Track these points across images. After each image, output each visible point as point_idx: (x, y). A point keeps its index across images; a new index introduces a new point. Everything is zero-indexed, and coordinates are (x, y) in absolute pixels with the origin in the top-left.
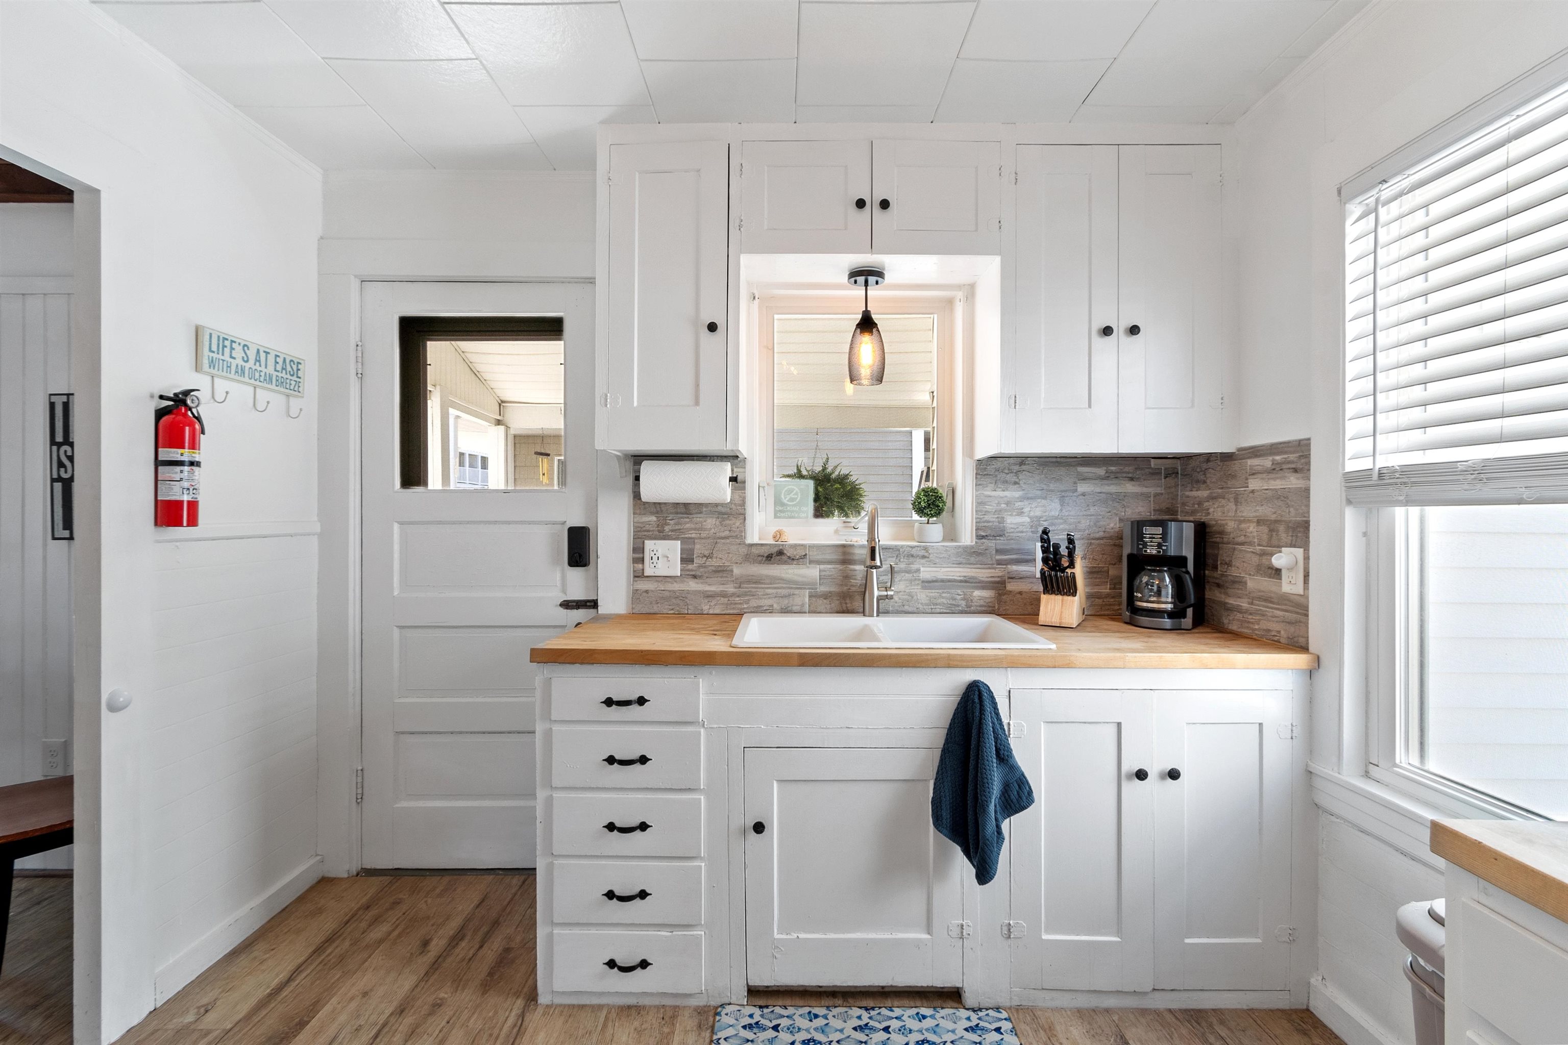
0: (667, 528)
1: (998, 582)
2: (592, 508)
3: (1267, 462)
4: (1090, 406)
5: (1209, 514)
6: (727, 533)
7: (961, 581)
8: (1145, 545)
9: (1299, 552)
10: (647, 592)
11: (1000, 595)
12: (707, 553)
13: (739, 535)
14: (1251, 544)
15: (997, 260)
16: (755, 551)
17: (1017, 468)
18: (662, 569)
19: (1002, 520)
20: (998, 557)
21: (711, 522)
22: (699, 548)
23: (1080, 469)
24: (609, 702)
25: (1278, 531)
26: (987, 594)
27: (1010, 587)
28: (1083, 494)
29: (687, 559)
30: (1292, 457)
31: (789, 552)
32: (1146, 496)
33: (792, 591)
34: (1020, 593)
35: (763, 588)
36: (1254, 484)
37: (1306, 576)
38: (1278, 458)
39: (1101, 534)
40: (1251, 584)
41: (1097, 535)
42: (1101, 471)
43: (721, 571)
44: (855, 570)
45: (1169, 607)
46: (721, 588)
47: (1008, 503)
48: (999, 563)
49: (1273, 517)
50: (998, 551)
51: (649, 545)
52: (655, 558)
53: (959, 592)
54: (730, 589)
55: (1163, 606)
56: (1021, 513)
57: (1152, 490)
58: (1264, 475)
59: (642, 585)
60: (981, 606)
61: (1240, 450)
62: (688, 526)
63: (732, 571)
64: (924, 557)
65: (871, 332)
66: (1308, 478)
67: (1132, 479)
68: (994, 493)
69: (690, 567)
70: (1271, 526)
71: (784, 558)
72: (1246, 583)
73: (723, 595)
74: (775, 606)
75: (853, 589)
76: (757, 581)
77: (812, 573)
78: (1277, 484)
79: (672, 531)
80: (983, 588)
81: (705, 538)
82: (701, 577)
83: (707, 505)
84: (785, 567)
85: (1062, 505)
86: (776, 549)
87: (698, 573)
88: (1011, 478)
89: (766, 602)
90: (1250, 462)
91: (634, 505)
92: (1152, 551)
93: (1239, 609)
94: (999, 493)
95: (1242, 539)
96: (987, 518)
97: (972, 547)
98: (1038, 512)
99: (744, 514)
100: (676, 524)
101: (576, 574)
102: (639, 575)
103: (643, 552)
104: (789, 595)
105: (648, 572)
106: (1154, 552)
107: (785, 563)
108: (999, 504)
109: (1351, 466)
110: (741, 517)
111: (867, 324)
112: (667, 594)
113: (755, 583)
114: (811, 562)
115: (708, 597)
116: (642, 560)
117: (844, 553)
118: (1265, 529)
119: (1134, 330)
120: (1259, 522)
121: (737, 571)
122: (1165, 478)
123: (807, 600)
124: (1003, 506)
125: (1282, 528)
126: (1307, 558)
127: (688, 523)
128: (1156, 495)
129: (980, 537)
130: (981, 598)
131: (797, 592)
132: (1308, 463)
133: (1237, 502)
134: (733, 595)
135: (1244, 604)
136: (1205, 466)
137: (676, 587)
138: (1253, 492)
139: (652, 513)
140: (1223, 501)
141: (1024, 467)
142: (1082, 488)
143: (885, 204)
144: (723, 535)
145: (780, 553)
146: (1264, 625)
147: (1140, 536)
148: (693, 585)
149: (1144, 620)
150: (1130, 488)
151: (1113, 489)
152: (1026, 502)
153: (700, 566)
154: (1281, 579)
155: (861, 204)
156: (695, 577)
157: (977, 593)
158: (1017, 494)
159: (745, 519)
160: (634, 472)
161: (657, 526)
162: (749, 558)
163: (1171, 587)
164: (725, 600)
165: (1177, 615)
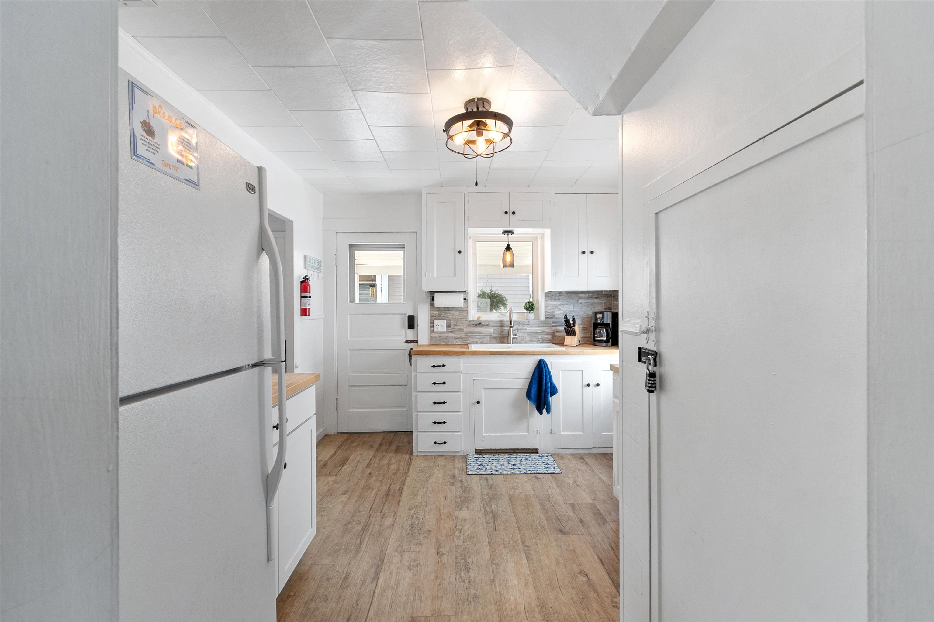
0: (441, 316)
1: (552, 333)
2: (416, 309)
4: (579, 276)
6: (462, 317)
7: (540, 333)
8: (597, 320)
10: (435, 337)
11: (553, 337)
12: (455, 324)
13: (466, 318)
15: (549, 230)
16: (472, 323)
17: (559, 294)
18: (440, 330)
19: (554, 312)
20: (553, 324)
21: (456, 313)
22: (452, 322)
23: (580, 295)
24: (434, 366)
26: (549, 337)
27: (557, 334)
28: (581, 303)
29: (448, 326)
31: (483, 323)
32: (602, 304)
33: (484, 336)
34: (560, 336)
35: (474, 335)
39: (587, 316)
41: (585, 317)
42: (587, 295)
43: (460, 330)
44: (505, 329)
45: (605, 339)
46: (460, 336)
47: (556, 306)
48: (553, 326)
50: (553, 322)
51: (436, 321)
52: (438, 325)
53: (540, 336)
54: (463, 336)
55: (603, 339)
56: (560, 310)
57: (603, 302)
59: (434, 335)
60: (547, 341)
62: (448, 315)
63: (464, 330)
64: (528, 325)
65: (510, 251)
67: (597, 298)
68: (551, 303)
69: (450, 329)
71: (481, 325)
73: (461, 338)
74: (478, 341)
75: (504, 335)
76: (472, 333)
77: (490, 330)
79: (443, 316)
80: (548, 335)
81: (454, 319)
82: (453, 332)
83: (455, 308)
84: (481, 328)
85: (574, 307)
86: (478, 322)
87: (452, 331)
88: (557, 298)
89: (475, 340)
91: (430, 308)
92: (599, 321)
94: (553, 303)
96: (549, 311)
97: (544, 321)
98: (566, 309)
99: (467, 311)
100: (444, 314)
101: (410, 331)
102: (432, 332)
103: (434, 324)
104: (483, 338)
105: (435, 331)
107: (481, 327)
108: (553, 307)
111: (508, 248)
112: (442, 338)
114: (490, 326)
115: (456, 338)
116: (433, 326)
117: (501, 324)
119: (592, 252)
121: (465, 330)
122: (608, 297)
123: (489, 339)
124: (554, 307)
127: (448, 314)
128: (605, 303)
129: (547, 318)
130: (547, 338)
131: (485, 336)
134: (464, 338)
137: (445, 335)
139: (437, 311)
141: (561, 294)
142: (580, 301)
143: (514, 213)
144: (461, 318)
145: (480, 324)
147: (597, 317)
148: (451, 335)
149: (597, 343)
150: (596, 301)
151: (591, 301)
152: (562, 306)
153: (453, 328)
155: (506, 213)
156: (451, 332)
157: (546, 336)
158: (559, 303)
159: (468, 312)
160: (431, 297)
161: (438, 315)
162: (469, 325)
163: (605, 333)
164: (461, 340)
165: (607, 341)
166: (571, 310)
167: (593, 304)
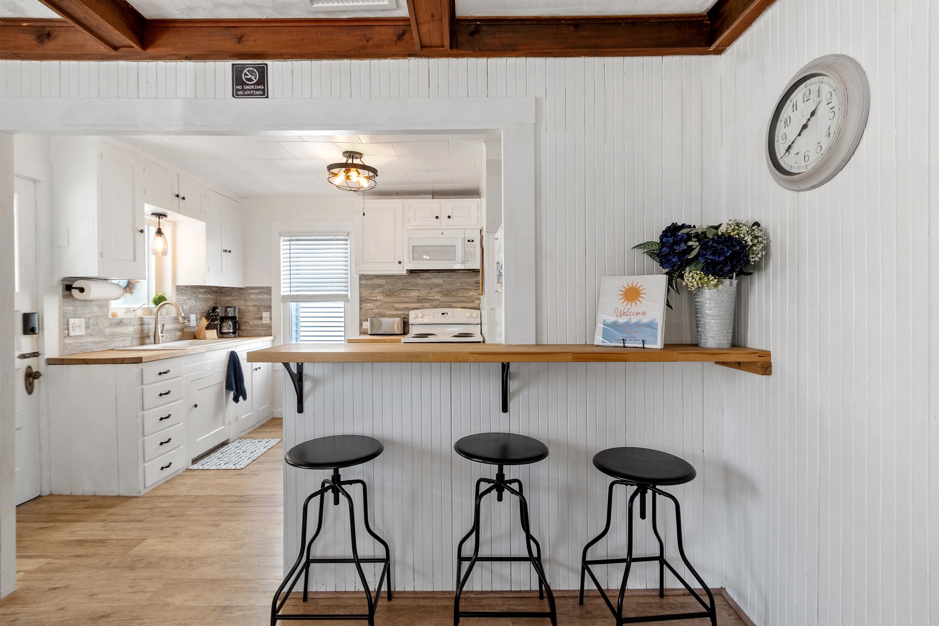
0: (78, 312)
1: (181, 329)
2: (38, 304)
3: (257, 291)
4: (222, 272)
5: (233, 304)
6: (102, 314)
7: (173, 329)
8: (228, 313)
9: (268, 313)
10: (70, 344)
11: (183, 333)
12: (95, 324)
13: (106, 315)
14: (250, 312)
15: (205, 223)
16: (113, 321)
18: (78, 333)
19: (183, 307)
21: (96, 309)
22: (92, 322)
23: (199, 291)
24: (160, 374)
25: (261, 309)
26: (179, 333)
27: (185, 330)
28: (200, 298)
29: (87, 327)
30: (265, 290)
31: (124, 322)
32: (212, 298)
34: (187, 332)
35: (115, 337)
36: (251, 296)
37: (271, 319)
38: (260, 290)
40: (251, 323)
41: (203, 312)
42: (203, 290)
43: (100, 332)
44: (145, 327)
45: (232, 331)
46: (100, 339)
47: (184, 301)
49: (259, 305)
51: (71, 321)
52: (75, 327)
53: (173, 333)
54: (103, 339)
55: (230, 331)
56: (187, 304)
58: (256, 294)
59: (68, 341)
60: (179, 338)
61: (246, 287)
62: (87, 311)
63: (104, 331)
65: (161, 236)
66: (271, 296)
67: (209, 293)
68: (181, 298)
69: (88, 331)
70: (259, 307)
71: (122, 324)
72: (249, 322)
73: (102, 342)
75: (145, 335)
76: (114, 334)
77: (131, 330)
78: (261, 297)
79: (80, 314)
80: (179, 331)
81: (94, 317)
82: (93, 335)
84: (123, 328)
85: (196, 302)
86: (120, 320)
87: (92, 333)
88: (184, 292)
89: (117, 344)
90: (250, 291)
91: (63, 302)
92: (230, 315)
93: (247, 330)
95: (248, 311)
97: (176, 317)
98: (190, 304)
99: (108, 304)
100: (81, 310)
101: (28, 339)
102: (67, 336)
103: (68, 325)
104: (125, 340)
105: (72, 333)
106: (231, 315)
107: (123, 326)
108: (182, 301)
109: (282, 294)
110: (107, 307)
111: (159, 232)
112: (79, 344)
113: (113, 336)
114: (131, 325)
115: (96, 344)
116: (68, 329)
117: (142, 321)
118: (256, 308)
119: (230, 252)
120: (254, 306)
121: (106, 331)
123: (131, 341)
125: (262, 307)
126: (271, 314)
128: (214, 298)
130: (179, 335)
131: (127, 338)
132: (271, 292)
133: (245, 300)
134: (106, 342)
135: (249, 328)
136: (231, 290)
137: (83, 340)
138: (251, 298)
139: (71, 305)
140: (239, 301)
141: (187, 288)
142: (200, 296)
145: (121, 322)
146: (256, 332)
147: (226, 311)
148: (90, 339)
149: (226, 336)
150: (209, 296)
151: (206, 296)
153: (93, 330)
154: (262, 320)
155: (184, 198)
156: (91, 335)
158: (186, 298)
159: (108, 308)
160: (63, 284)
161: (74, 311)
162: (111, 325)
163: (232, 325)
164: (102, 344)
165: (234, 333)
166: (194, 304)
167: (207, 300)
